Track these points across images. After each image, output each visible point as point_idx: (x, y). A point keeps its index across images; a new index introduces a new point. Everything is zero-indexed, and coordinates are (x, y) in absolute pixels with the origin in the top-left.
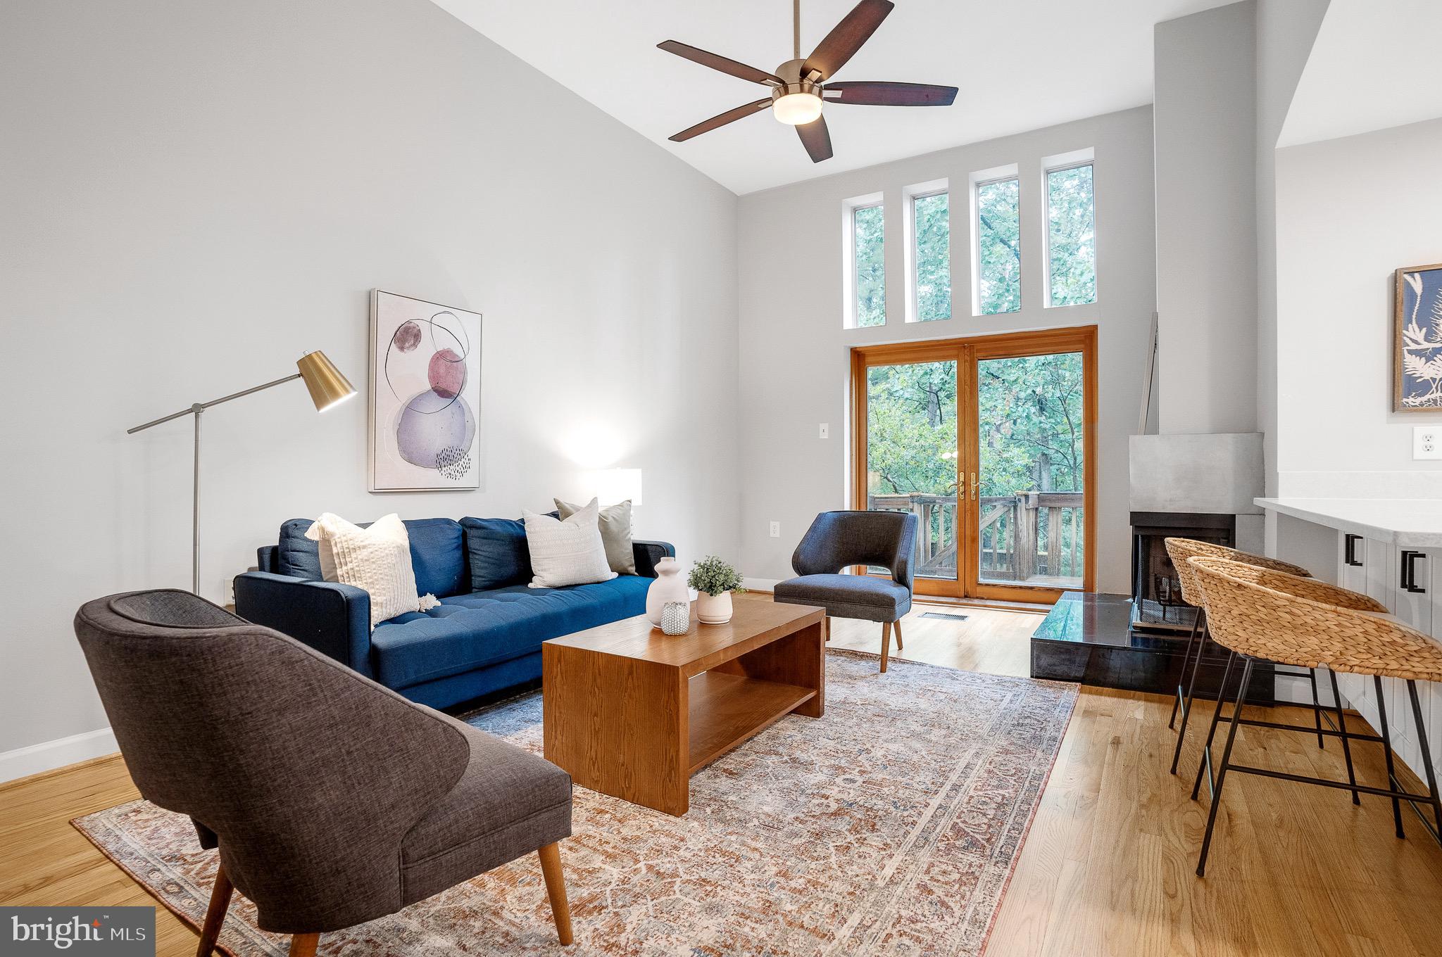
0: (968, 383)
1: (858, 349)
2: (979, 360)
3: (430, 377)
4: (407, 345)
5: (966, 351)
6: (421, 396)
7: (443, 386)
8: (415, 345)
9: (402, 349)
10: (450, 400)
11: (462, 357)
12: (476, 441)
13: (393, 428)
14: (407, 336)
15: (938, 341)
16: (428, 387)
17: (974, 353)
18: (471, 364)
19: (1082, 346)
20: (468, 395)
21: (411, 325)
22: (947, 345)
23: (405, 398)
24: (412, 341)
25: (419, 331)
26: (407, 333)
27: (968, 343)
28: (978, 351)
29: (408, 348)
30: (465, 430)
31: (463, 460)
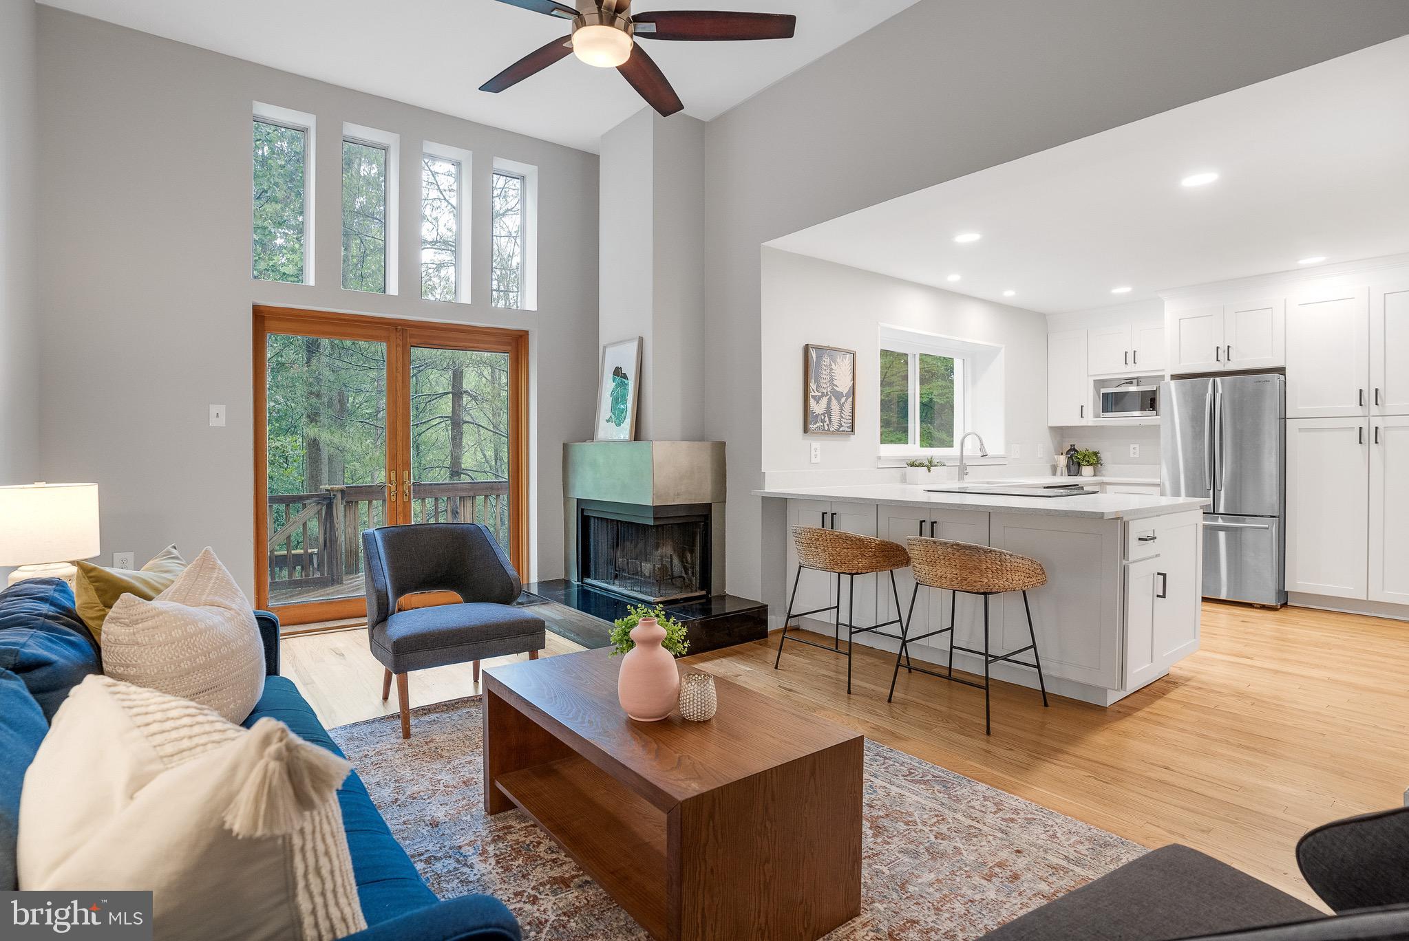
0: (400, 369)
1: (261, 309)
2: (412, 346)
5: (398, 334)
15: (373, 318)
17: (407, 338)
19: (509, 348)
22: (382, 323)
27: (400, 325)
28: (412, 336)
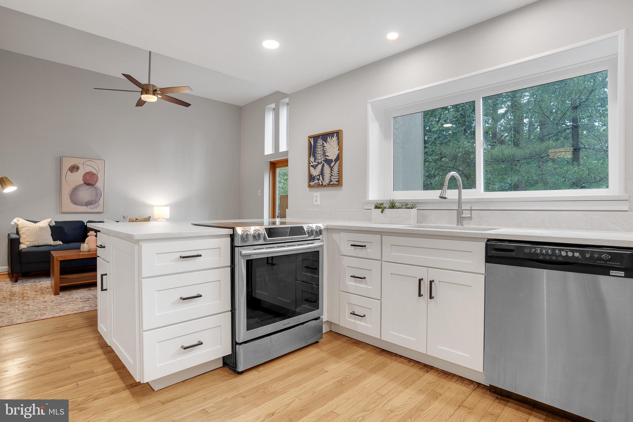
3: (83, 180)
4: (74, 171)
6: (79, 186)
7: (88, 182)
8: (77, 171)
9: (72, 172)
10: (91, 186)
11: (96, 173)
12: (102, 198)
13: (68, 195)
14: (74, 169)
16: (83, 183)
18: (100, 175)
20: (99, 185)
21: (75, 165)
23: (73, 186)
24: (76, 170)
25: (79, 167)
26: (74, 168)
29: (74, 172)
30: (98, 195)
31: (96, 204)
